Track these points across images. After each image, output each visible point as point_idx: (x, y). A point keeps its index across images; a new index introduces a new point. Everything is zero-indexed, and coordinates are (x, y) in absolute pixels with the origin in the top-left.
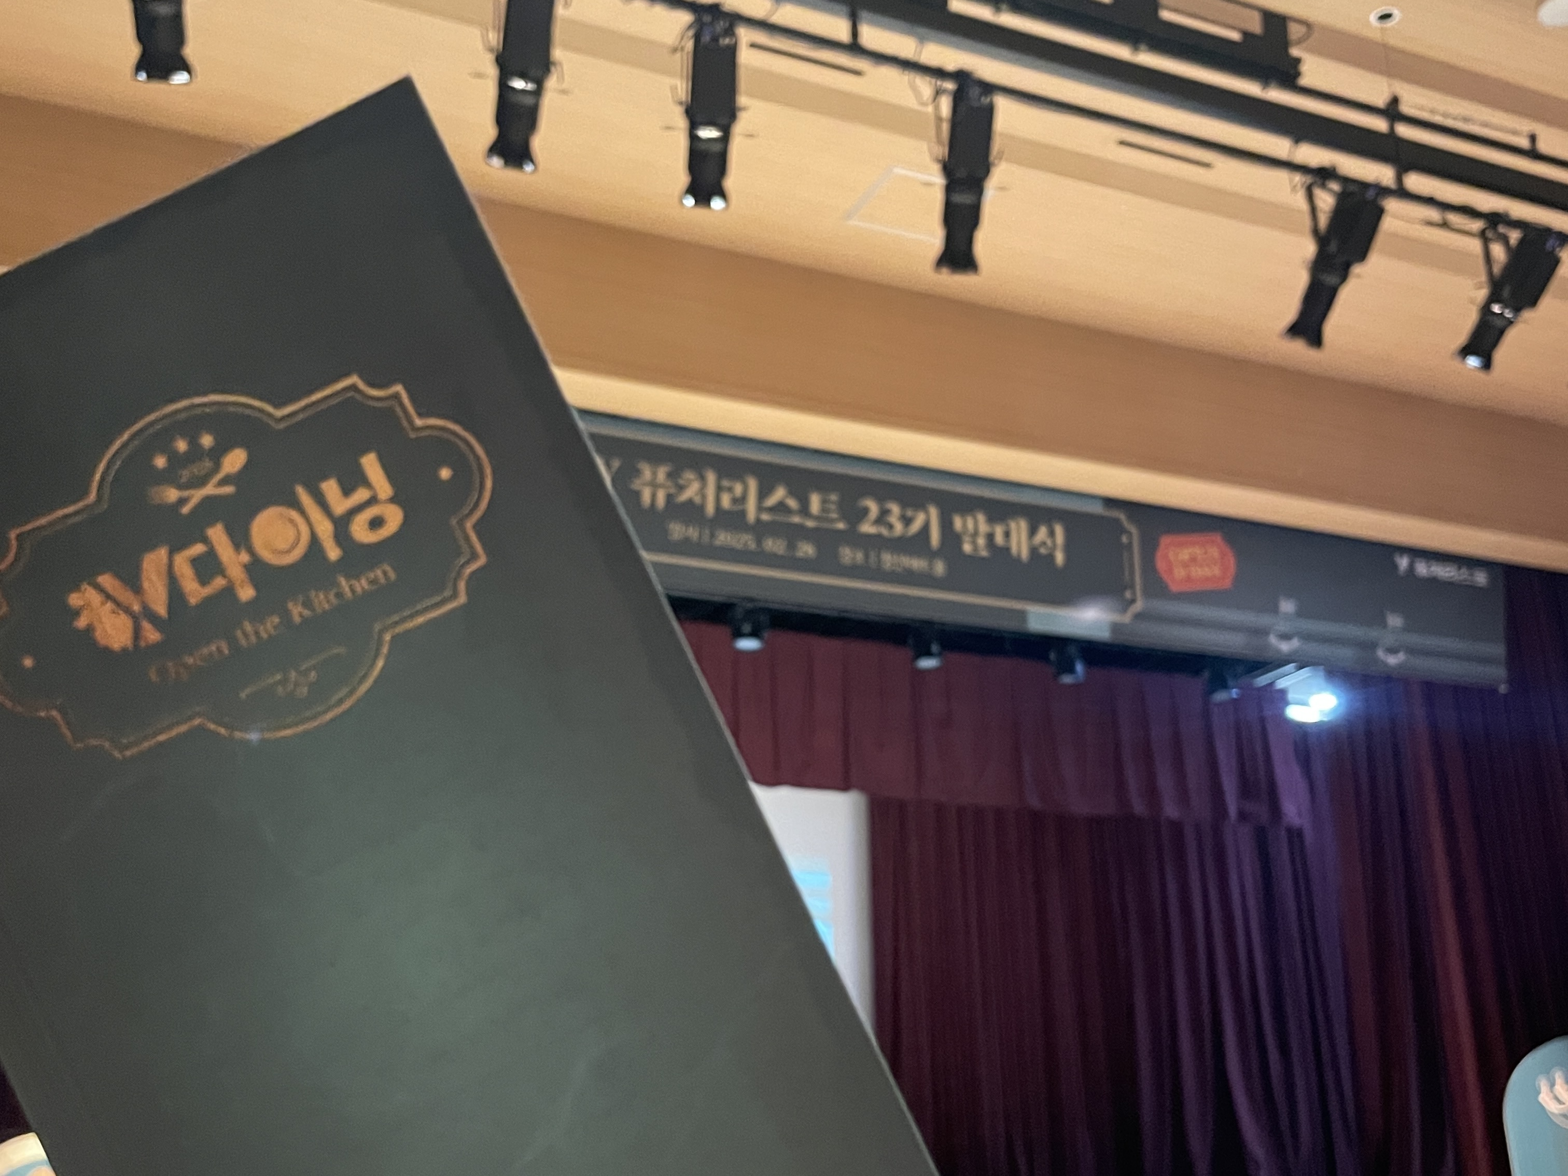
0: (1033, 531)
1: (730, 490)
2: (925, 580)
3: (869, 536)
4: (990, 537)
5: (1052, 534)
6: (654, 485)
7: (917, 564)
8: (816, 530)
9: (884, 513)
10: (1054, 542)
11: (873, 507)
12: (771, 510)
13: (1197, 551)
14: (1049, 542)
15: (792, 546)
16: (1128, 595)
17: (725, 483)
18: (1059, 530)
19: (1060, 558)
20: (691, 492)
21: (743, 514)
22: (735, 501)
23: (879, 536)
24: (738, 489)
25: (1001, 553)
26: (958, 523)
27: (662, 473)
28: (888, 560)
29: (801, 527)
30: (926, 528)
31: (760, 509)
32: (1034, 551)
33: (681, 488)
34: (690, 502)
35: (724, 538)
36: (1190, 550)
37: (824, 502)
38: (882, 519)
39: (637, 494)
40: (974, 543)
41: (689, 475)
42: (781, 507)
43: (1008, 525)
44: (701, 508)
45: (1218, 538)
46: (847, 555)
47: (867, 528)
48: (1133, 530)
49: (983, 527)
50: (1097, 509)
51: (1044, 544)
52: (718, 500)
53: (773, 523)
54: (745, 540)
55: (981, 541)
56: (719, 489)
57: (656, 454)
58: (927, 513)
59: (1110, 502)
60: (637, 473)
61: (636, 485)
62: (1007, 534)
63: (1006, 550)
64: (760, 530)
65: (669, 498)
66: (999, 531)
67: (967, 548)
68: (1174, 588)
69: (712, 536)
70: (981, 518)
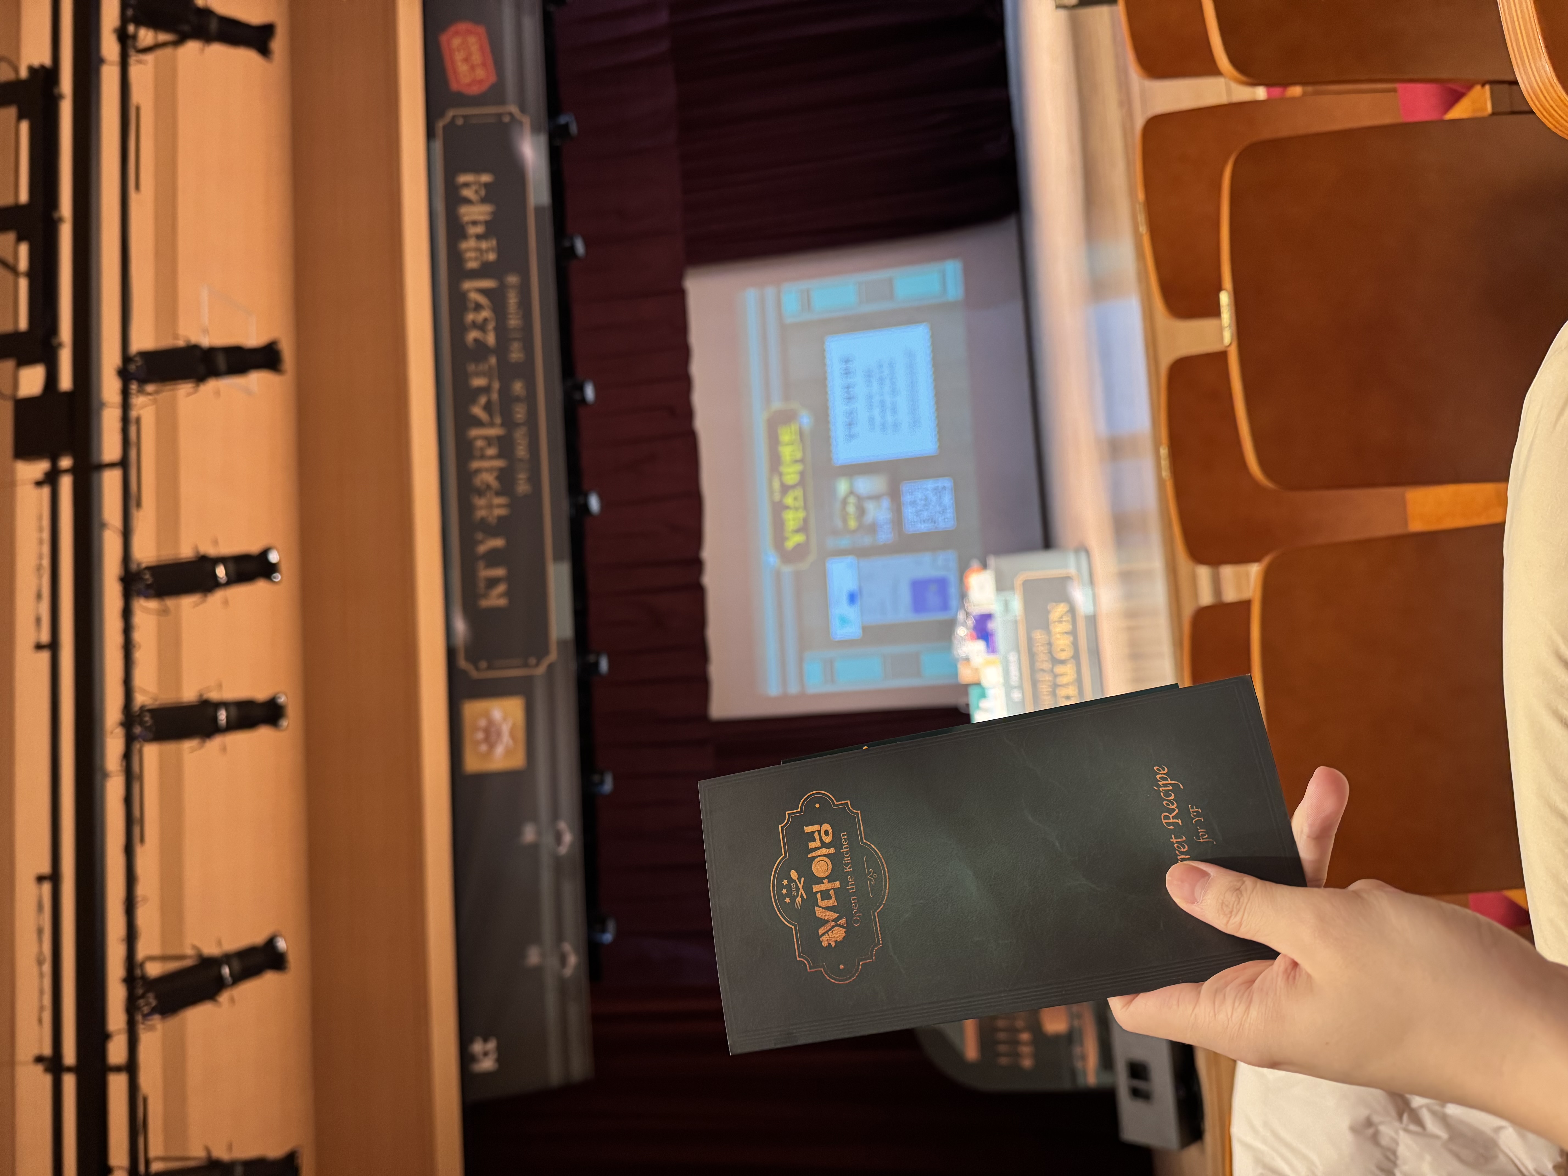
0: (467, 201)
1: (482, 449)
2: (524, 291)
3: (498, 338)
4: (479, 237)
5: (467, 185)
6: (490, 507)
7: (512, 299)
8: (500, 379)
9: (475, 325)
10: (475, 183)
11: (473, 335)
12: (491, 415)
13: (459, 56)
14: (474, 188)
15: (517, 399)
16: (506, 119)
17: (477, 453)
18: (463, 178)
19: (486, 178)
20: (489, 478)
21: (499, 438)
22: (490, 444)
23: (496, 329)
24: (480, 443)
25: (491, 228)
26: (472, 265)
27: (480, 502)
28: (514, 321)
29: (501, 392)
30: (483, 291)
31: (492, 424)
32: (484, 201)
33: (488, 487)
34: (498, 478)
35: (522, 451)
36: (459, 64)
37: (478, 374)
38: (482, 327)
39: (500, 518)
40: (487, 251)
41: (478, 481)
42: (488, 407)
43: (467, 223)
44: (501, 470)
45: (444, 38)
46: (516, 354)
47: (491, 339)
48: (450, 114)
49: (471, 243)
50: (438, 145)
51: (476, 192)
52: (492, 458)
53: (502, 415)
54: (520, 437)
55: (484, 245)
56: (483, 457)
57: (466, 508)
58: (469, 291)
59: (430, 134)
60: (483, 520)
61: (492, 520)
62: (475, 223)
63: (487, 223)
64: (509, 423)
65: (498, 494)
66: (473, 230)
67: (492, 257)
68: (493, 79)
69: (521, 460)
70: (464, 245)
